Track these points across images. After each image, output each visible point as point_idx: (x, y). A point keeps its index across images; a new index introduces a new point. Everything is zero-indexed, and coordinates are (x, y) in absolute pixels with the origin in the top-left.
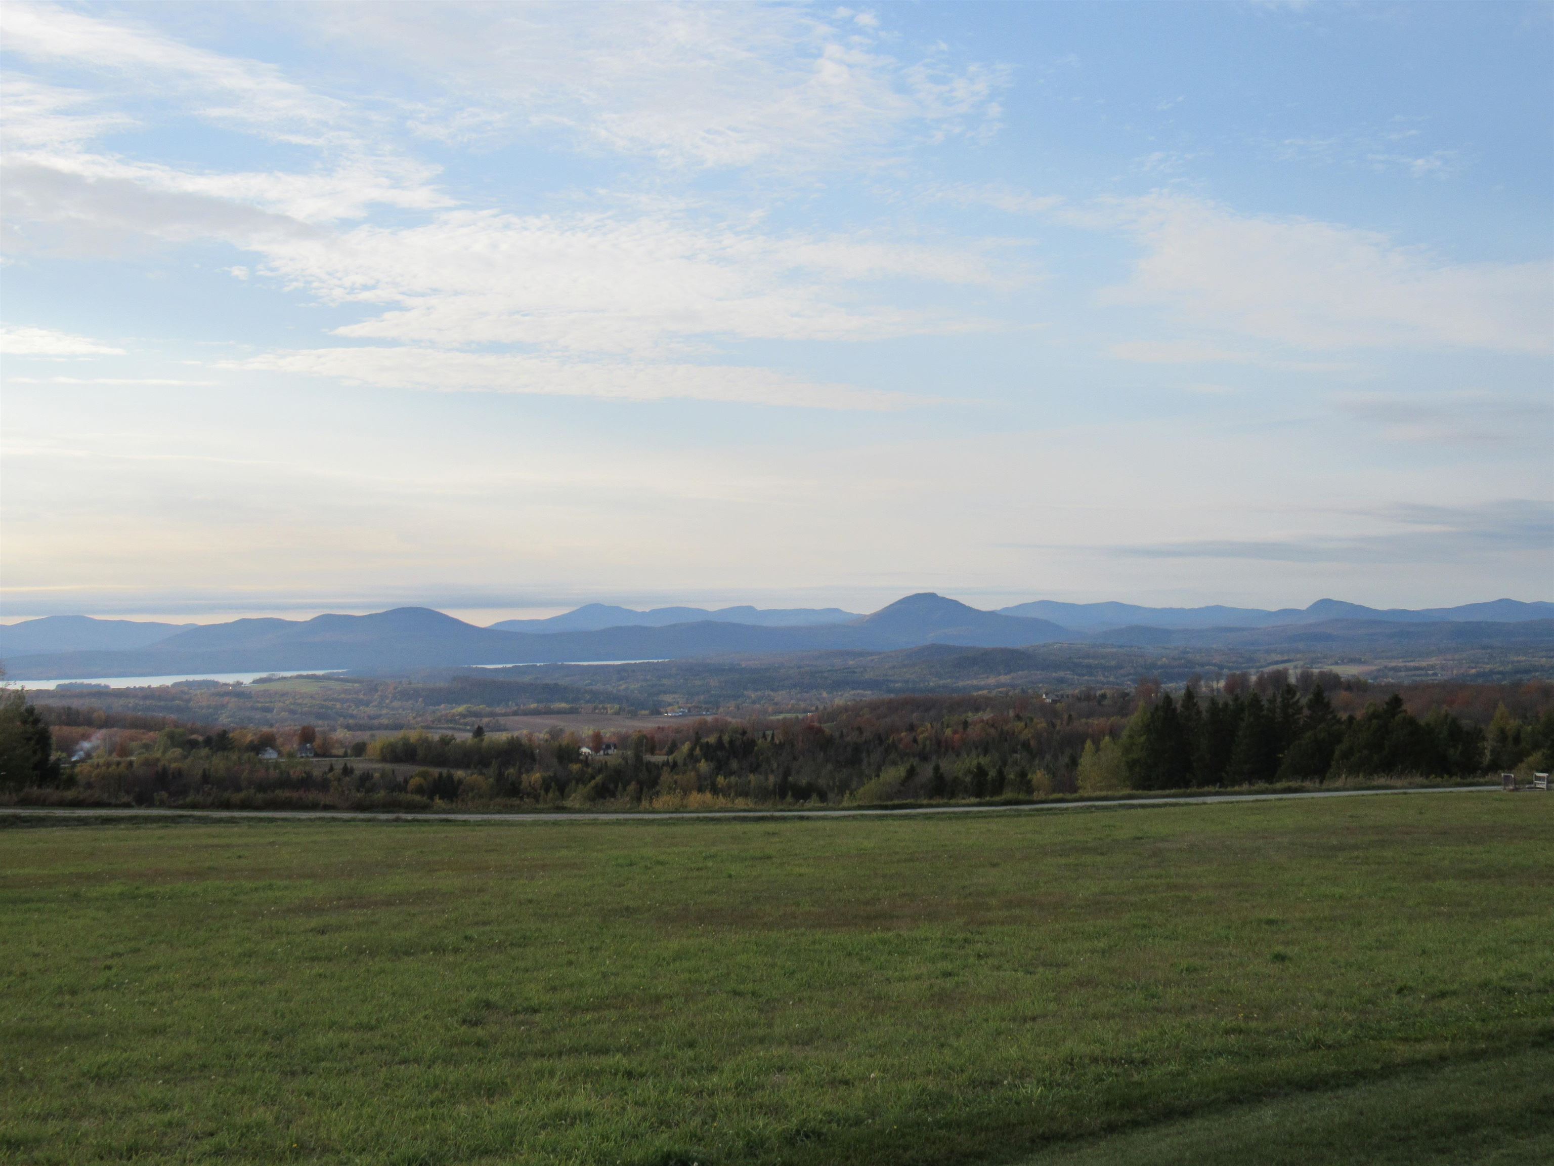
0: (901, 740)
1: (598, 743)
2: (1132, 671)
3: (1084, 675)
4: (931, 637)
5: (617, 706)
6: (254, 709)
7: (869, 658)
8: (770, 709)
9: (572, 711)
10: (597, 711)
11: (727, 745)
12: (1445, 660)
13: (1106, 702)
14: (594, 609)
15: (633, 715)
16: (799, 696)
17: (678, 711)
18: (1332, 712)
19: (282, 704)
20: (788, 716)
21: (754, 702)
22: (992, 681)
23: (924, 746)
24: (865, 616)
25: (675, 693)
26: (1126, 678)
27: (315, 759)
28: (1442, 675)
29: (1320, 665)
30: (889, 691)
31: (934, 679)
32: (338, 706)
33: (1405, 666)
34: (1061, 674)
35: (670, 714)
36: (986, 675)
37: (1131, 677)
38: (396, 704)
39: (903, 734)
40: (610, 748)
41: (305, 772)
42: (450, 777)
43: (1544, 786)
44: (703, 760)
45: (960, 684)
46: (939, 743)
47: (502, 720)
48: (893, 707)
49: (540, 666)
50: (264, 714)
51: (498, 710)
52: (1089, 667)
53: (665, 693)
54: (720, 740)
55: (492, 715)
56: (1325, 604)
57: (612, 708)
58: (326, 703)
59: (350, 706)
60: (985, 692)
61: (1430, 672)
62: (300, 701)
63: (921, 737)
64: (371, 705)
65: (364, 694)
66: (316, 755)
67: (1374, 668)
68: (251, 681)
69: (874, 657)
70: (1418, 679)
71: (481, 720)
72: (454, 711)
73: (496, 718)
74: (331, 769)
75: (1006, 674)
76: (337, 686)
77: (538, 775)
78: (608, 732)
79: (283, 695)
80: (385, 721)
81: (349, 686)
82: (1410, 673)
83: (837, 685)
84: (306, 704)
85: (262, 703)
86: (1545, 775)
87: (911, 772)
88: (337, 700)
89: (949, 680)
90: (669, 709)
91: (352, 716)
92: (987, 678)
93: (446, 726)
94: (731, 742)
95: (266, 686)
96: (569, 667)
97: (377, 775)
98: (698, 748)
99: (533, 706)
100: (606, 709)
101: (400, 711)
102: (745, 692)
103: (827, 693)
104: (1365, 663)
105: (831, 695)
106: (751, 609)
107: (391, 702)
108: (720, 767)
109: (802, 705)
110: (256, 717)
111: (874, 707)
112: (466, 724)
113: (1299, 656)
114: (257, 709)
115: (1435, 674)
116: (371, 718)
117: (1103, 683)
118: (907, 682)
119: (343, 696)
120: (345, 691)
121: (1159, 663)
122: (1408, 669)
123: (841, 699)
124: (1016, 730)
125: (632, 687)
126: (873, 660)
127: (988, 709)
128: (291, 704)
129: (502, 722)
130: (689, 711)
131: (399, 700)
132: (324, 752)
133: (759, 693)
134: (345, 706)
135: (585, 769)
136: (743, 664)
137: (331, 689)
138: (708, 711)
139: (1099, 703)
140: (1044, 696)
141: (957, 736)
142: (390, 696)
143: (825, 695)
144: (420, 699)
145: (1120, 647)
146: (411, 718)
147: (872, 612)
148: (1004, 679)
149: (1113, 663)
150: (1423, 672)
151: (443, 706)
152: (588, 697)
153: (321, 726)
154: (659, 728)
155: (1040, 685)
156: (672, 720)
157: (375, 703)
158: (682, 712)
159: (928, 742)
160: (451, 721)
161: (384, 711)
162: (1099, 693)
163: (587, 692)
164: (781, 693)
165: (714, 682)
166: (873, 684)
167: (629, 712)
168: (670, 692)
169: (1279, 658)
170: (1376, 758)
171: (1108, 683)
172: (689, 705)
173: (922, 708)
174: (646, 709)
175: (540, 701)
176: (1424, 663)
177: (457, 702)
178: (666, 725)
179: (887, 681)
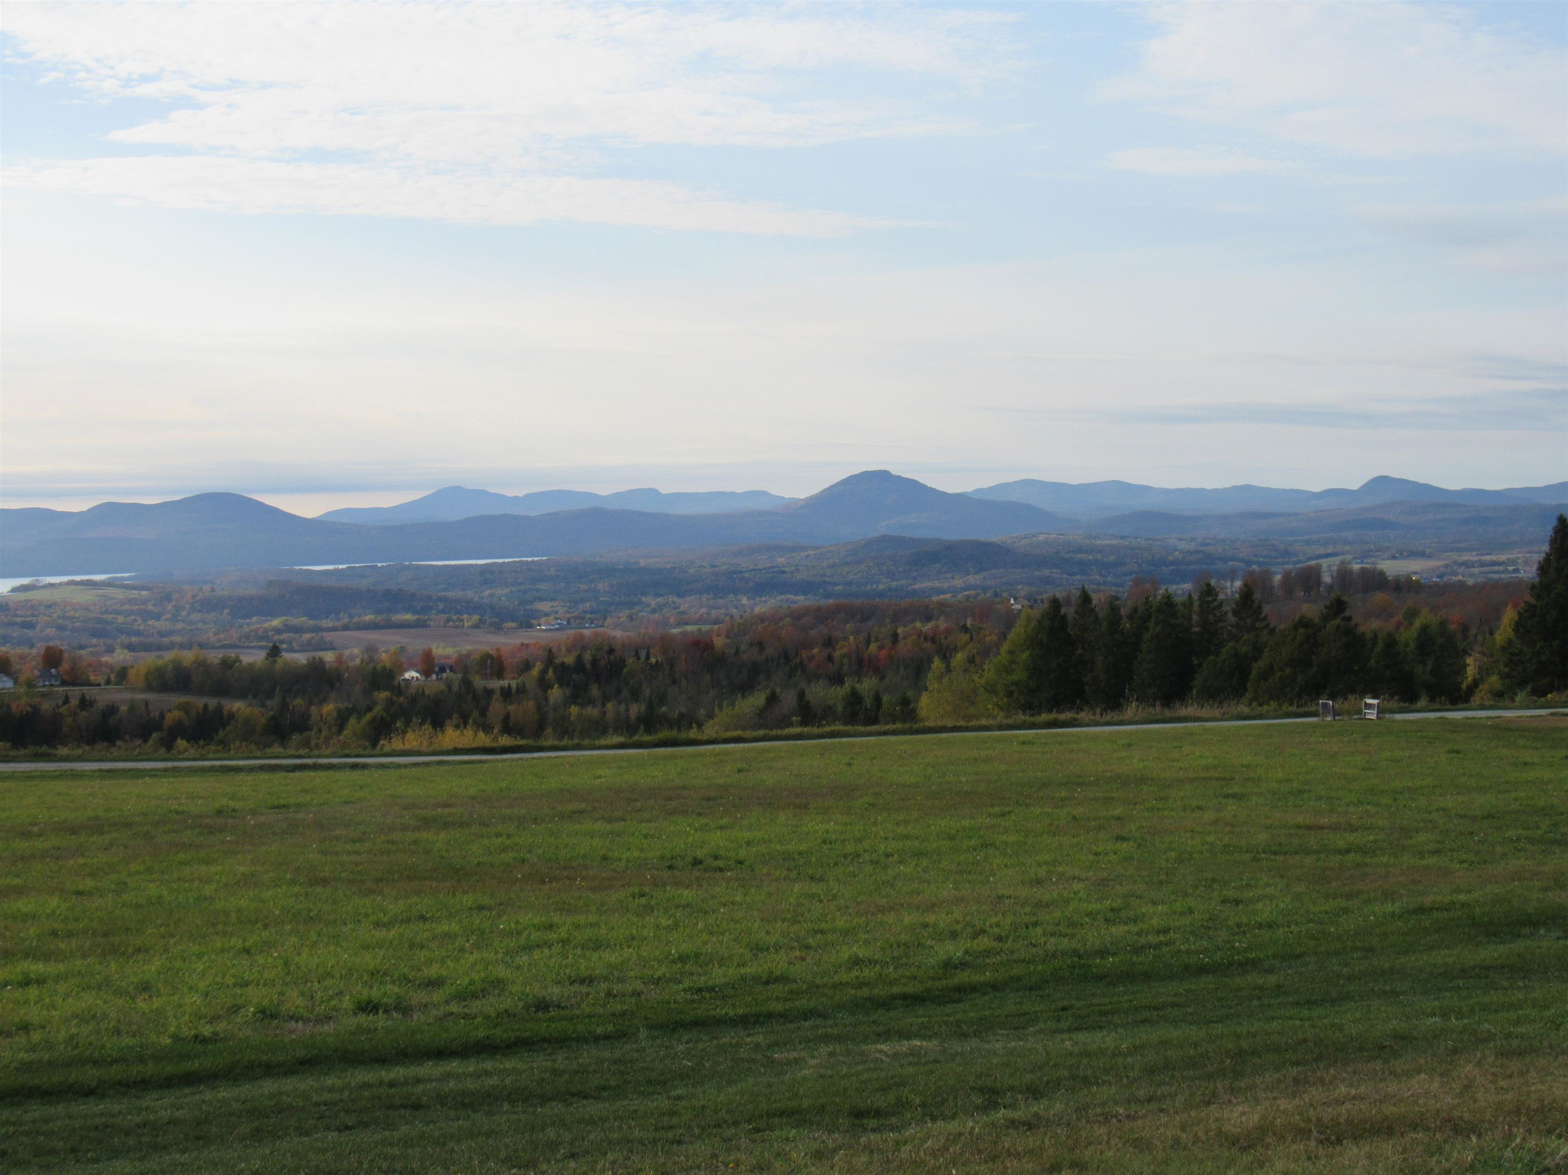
0: (813, 657)
1: (429, 665)
2: (1135, 568)
3: (1074, 574)
4: (883, 526)
5: (476, 617)
6: (12, 624)
7: (803, 554)
8: (672, 620)
9: (420, 624)
10: (451, 624)
11: (588, 666)
12: (1529, 552)
14: (453, 493)
15: (497, 628)
16: (712, 602)
17: (553, 622)
19: (48, 618)
21: (654, 611)
22: (958, 582)
23: (841, 665)
24: (799, 500)
25: (553, 600)
27: (61, 689)
28: (1525, 572)
29: (1373, 559)
30: (828, 596)
31: (885, 580)
32: (121, 619)
33: (1479, 561)
34: (1046, 572)
35: (544, 628)
36: (949, 575)
38: (195, 616)
39: (815, 651)
40: (445, 671)
41: (31, 706)
42: (219, 708)
43: (1374, 717)
44: (556, 686)
45: (918, 586)
46: (860, 662)
47: (328, 636)
48: (821, 615)
49: (382, 566)
50: (25, 631)
51: (326, 623)
52: (1081, 563)
53: (541, 599)
54: (579, 658)
55: (317, 629)
56: (1381, 482)
57: (469, 620)
58: (104, 616)
59: (136, 620)
60: (948, 596)
61: (1510, 568)
62: (70, 614)
63: (837, 654)
64: (163, 617)
65: (154, 605)
66: (64, 683)
67: (1441, 563)
68: (9, 588)
69: (809, 552)
70: (1496, 576)
71: (301, 637)
72: (267, 625)
73: (320, 634)
74: (67, 700)
75: (976, 573)
76: (119, 594)
77: (331, 706)
78: (443, 650)
79: (49, 607)
80: (177, 639)
81: (135, 594)
82: (1486, 569)
83: (761, 589)
84: (78, 618)
85: (22, 616)
86: (1375, 702)
87: (773, 699)
88: (119, 613)
89: (904, 582)
90: (543, 619)
91: (138, 633)
92: (953, 578)
93: (255, 644)
94: (595, 662)
95: (30, 595)
96: (418, 567)
97: (124, 708)
98: (551, 670)
99: (369, 617)
100: (462, 620)
101: (200, 625)
102: (644, 599)
103: (748, 598)
104: (1430, 557)
105: (752, 602)
106: (652, 492)
107: (189, 614)
108: (578, 695)
109: (714, 614)
110: (15, 634)
111: (797, 616)
112: (270, 641)
113: (1346, 548)
114: (14, 624)
115: (1516, 571)
116: (162, 634)
117: (1099, 584)
118: (850, 583)
119: (127, 607)
120: (130, 601)
121: (1170, 558)
122: (1483, 564)
123: (765, 605)
124: (959, 644)
125: (499, 592)
126: (807, 556)
127: (941, 618)
128: (59, 617)
129: (328, 639)
130: (568, 623)
131: (199, 611)
132: (74, 679)
133: (661, 600)
134: (130, 619)
135: (394, 698)
136: (642, 562)
137: (112, 598)
138: (592, 623)
140: (1012, 601)
141: (882, 653)
142: (187, 606)
143: (745, 601)
144: (227, 611)
145: (1122, 538)
146: (211, 634)
147: (808, 495)
148: (974, 579)
149: (1112, 558)
150: (1501, 568)
151: (255, 619)
152: (441, 606)
153: (96, 646)
154: (522, 644)
155: (1019, 587)
156: (545, 634)
157: (168, 616)
158: (559, 624)
159: (845, 661)
161: (180, 626)
163: (440, 599)
164: (688, 599)
165: (602, 586)
166: (806, 587)
167: (492, 624)
168: (546, 599)
169: (1322, 551)
170: (1300, 678)
171: (1105, 583)
172: (568, 615)
173: (858, 616)
174: (513, 621)
175: (380, 612)
176: (1503, 557)
177: (273, 614)
178: (532, 641)
179: (825, 582)
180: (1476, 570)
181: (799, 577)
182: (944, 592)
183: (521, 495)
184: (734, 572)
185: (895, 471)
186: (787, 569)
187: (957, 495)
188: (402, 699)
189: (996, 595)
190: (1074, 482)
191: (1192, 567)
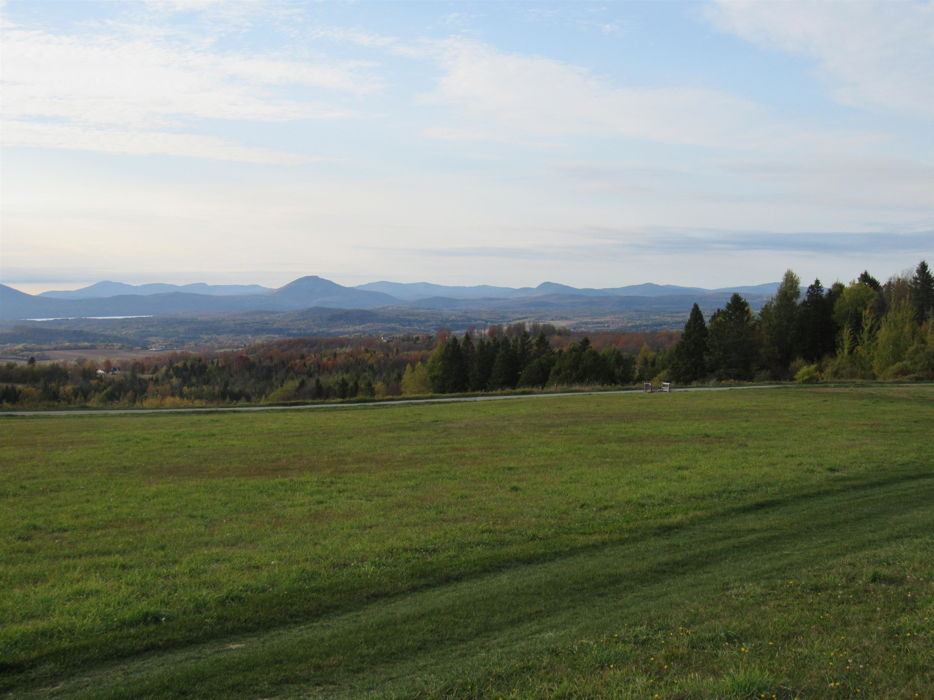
0: (296, 364)
1: (108, 367)
2: (435, 323)
3: (406, 326)
4: (314, 303)
5: (120, 345)
7: (277, 315)
8: (216, 346)
9: (92, 348)
10: (108, 347)
11: (189, 368)
12: (614, 318)
13: (419, 342)
14: (106, 284)
15: (131, 349)
17: (159, 347)
18: (550, 348)
20: (228, 350)
21: (206, 342)
22: (351, 329)
23: (310, 367)
24: (275, 289)
25: (157, 336)
26: (431, 328)
28: (612, 327)
29: (543, 320)
30: (289, 335)
31: (316, 328)
33: (592, 321)
34: (393, 325)
35: (154, 349)
36: (347, 326)
37: (434, 327)
39: (298, 361)
40: (116, 370)
42: (13, 389)
43: (668, 390)
44: (174, 377)
45: (332, 331)
46: (319, 367)
47: (47, 353)
48: (291, 345)
51: (44, 347)
52: (409, 321)
53: (151, 336)
54: (185, 364)
55: (40, 350)
56: (547, 285)
57: (118, 345)
60: (347, 336)
61: (606, 325)
63: (308, 363)
67: (575, 322)
70: (599, 329)
71: (33, 353)
72: (16, 347)
73: (43, 352)
75: (360, 325)
77: (70, 387)
78: (115, 360)
83: (257, 332)
86: (668, 384)
87: (302, 384)
89: (325, 329)
90: (153, 346)
92: (349, 327)
94: (192, 366)
96: (89, 320)
98: (171, 370)
99: (67, 344)
100: (113, 346)
102: (201, 336)
104: (570, 319)
105: (254, 338)
106: (203, 285)
108: (185, 381)
109: (236, 343)
111: (280, 344)
112: (23, 356)
115: (609, 326)
117: (417, 330)
118: (300, 329)
121: (450, 319)
122: (594, 323)
123: (260, 340)
124: (365, 358)
125: (130, 332)
126: (279, 316)
127: (349, 346)
130: (166, 347)
133: (209, 336)
135: (100, 383)
136: (199, 318)
138: (177, 347)
139: (415, 342)
140: (382, 338)
141: (330, 362)
143: (250, 337)
145: (427, 309)
147: (279, 287)
148: (358, 328)
149: (423, 319)
150: (602, 325)
151: (8, 344)
152: (102, 339)
154: (147, 357)
155: (380, 332)
156: (155, 353)
158: (161, 348)
159: (312, 366)
160: (13, 354)
162: (415, 336)
163: (101, 335)
164: (222, 336)
165: (181, 329)
166: (279, 331)
167: (129, 348)
168: (154, 336)
169: (520, 316)
170: (574, 374)
171: (420, 330)
172: (166, 344)
173: (309, 345)
174: (138, 346)
175: (71, 341)
176: (603, 320)
177: (18, 342)
178: (151, 356)
179: (288, 329)
180: (590, 326)
181: (275, 326)
182: (345, 334)
183: (139, 285)
184: (244, 324)
185: (321, 277)
186: (270, 322)
187: (350, 288)
188: (103, 383)
189: (370, 335)
190: (404, 282)
191: (460, 323)
